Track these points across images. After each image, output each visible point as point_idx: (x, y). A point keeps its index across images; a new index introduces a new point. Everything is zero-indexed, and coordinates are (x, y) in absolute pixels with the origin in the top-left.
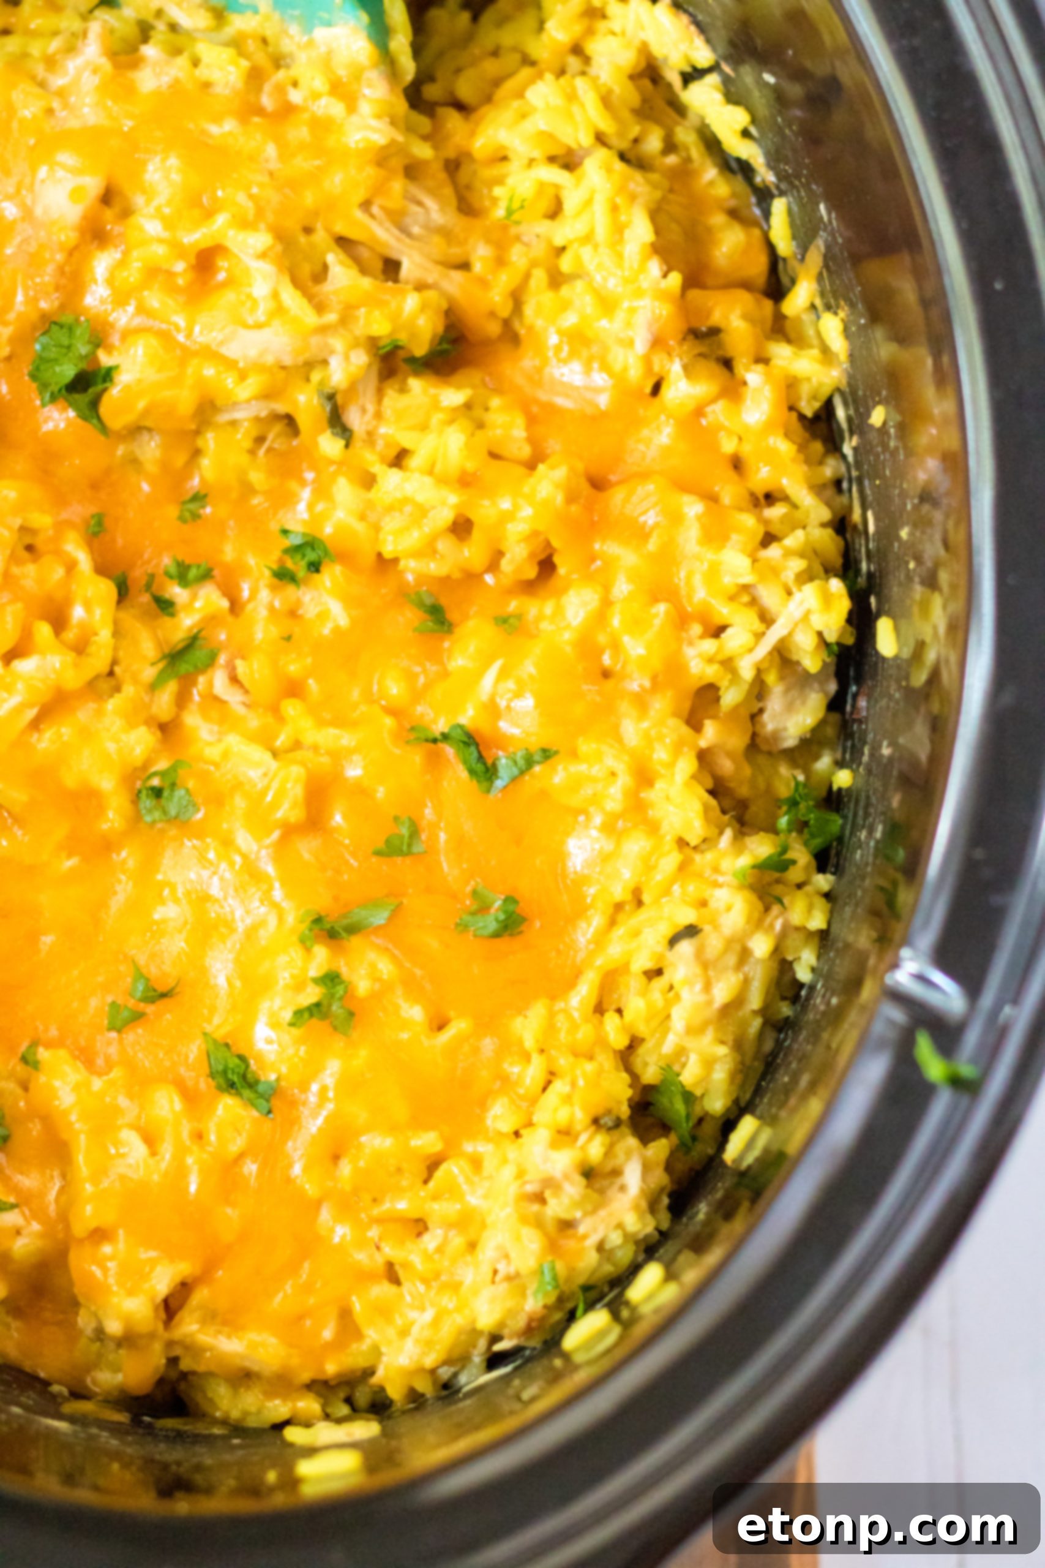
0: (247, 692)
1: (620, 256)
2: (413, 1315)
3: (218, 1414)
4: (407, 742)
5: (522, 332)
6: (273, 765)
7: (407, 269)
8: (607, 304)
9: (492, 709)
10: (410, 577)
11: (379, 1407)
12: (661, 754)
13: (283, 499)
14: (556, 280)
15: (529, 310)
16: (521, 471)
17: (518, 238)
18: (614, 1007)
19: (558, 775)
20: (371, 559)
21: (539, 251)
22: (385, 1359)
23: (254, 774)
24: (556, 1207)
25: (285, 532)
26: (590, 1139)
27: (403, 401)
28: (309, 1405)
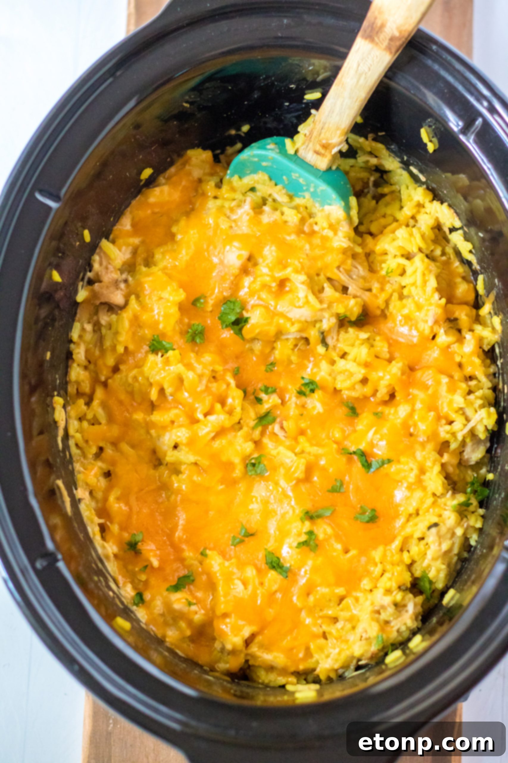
0: (286, 432)
1: (424, 291)
2: (331, 650)
3: (260, 681)
4: (341, 454)
5: (388, 314)
6: (295, 458)
7: (350, 290)
8: (419, 307)
9: (372, 445)
10: (345, 396)
11: (317, 681)
12: (429, 464)
13: (302, 367)
14: (401, 297)
15: (391, 307)
16: (386, 363)
17: (389, 282)
18: (407, 549)
19: (393, 468)
20: (332, 389)
21: (396, 287)
22: (320, 666)
23: (288, 461)
24: (384, 616)
25: (303, 378)
26: (397, 594)
27: (347, 336)
28: (293, 679)
